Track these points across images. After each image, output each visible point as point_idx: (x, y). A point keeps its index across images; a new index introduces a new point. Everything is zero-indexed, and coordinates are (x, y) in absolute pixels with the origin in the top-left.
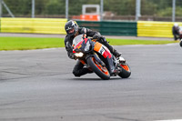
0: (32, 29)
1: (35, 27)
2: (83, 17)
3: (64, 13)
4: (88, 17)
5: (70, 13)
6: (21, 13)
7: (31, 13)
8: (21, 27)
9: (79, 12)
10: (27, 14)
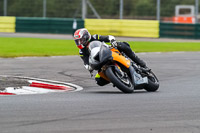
0: (120, 32)
1: (123, 29)
2: (176, 18)
3: (155, 14)
4: (181, 19)
5: (161, 15)
6: (108, 14)
7: (119, 14)
8: (108, 29)
9: (171, 13)
10: (114, 15)
